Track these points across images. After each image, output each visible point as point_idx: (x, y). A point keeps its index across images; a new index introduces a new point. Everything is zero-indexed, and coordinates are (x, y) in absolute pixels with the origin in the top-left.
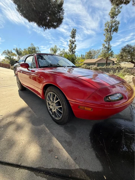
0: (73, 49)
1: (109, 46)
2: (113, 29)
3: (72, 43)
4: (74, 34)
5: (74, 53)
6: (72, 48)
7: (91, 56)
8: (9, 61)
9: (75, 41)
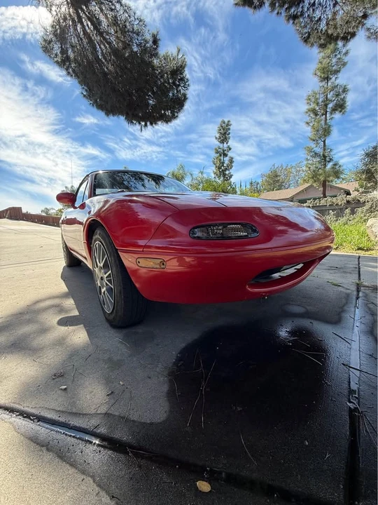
0: (226, 169)
1: (324, 150)
2: (330, 106)
3: (221, 155)
4: (225, 133)
5: (227, 178)
6: (223, 165)
7: (278, 184)
9: (230, 149)
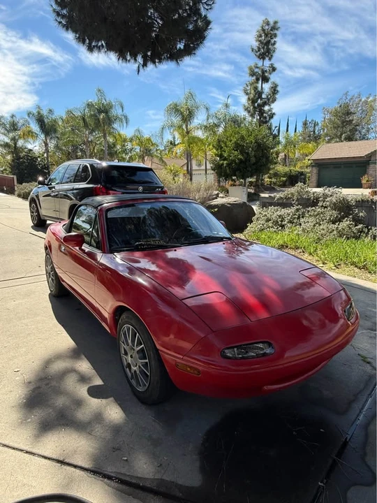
0: (265, 104)
3: (258, 79)
4: (269, 42)
5: (265, 118)
6: (260, 97)
7: (349, 128)
8: (9, 157)
9: (274, 69)
